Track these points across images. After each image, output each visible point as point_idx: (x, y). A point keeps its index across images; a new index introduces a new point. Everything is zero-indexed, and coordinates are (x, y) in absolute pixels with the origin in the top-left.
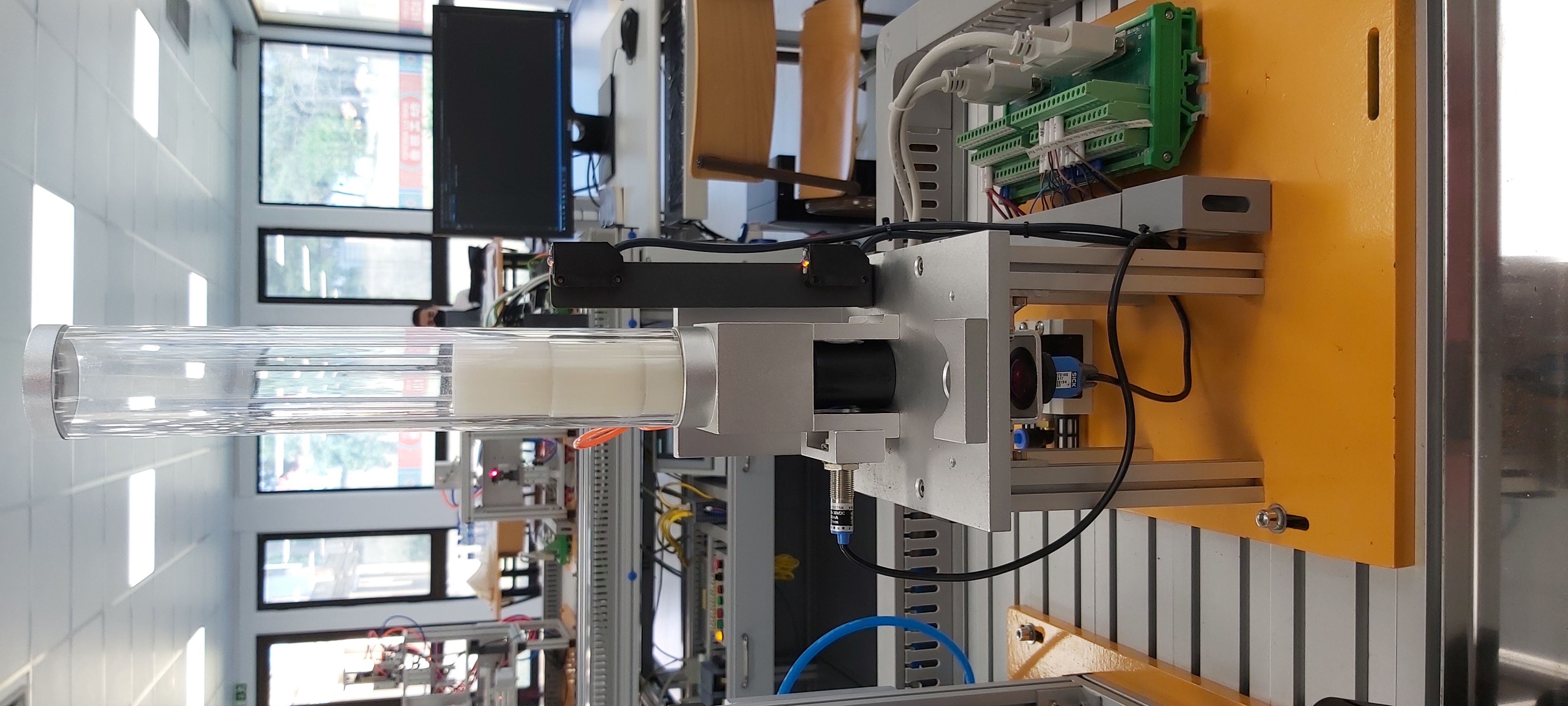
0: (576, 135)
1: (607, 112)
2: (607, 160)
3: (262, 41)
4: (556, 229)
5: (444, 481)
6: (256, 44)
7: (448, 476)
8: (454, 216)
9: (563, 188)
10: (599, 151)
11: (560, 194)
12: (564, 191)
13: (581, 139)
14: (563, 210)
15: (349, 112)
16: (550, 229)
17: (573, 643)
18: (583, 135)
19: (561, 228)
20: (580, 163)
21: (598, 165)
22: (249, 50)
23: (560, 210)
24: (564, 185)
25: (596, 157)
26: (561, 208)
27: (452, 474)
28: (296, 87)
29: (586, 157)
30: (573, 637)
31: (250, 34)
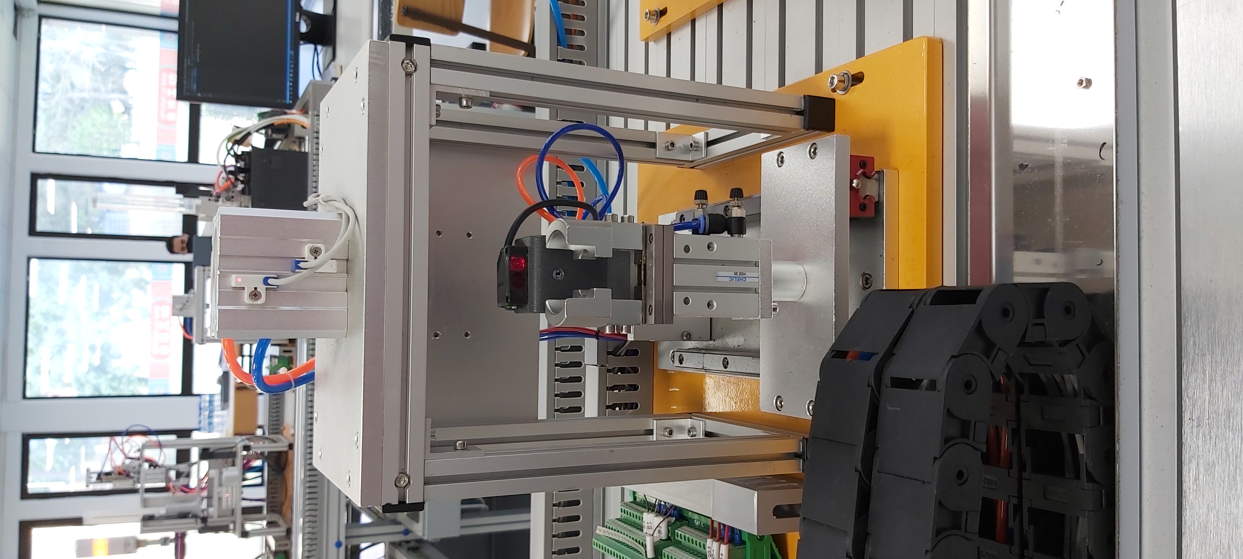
0: (303, 28)
1: (329, 12)
2: (330, 50)
3: (41, 17)
4: (284, 102)
5: (181, 309)
6: (36, 19)
7: (184, 305)
8: (195, 86)
9: (291, 68)
10: (324, 43)
11: (288, 73)
12: (292, 71)
13: (308, 30)
14: (290, 86)
15: (118, 107)
16: (279, 101)
17: (291, 446)
18: (310, 27)
19: (288, 101)
20: (306, 52)
21: (322, 52)
22: (29, 24)
23: (288, 86)
24: (292, 66)
25: (319, 48)
26: (289, 84)
27: (188, 304)
28: (73, 86)
29: (311, 47)
30: (292, 442)
31: (30, 10)
